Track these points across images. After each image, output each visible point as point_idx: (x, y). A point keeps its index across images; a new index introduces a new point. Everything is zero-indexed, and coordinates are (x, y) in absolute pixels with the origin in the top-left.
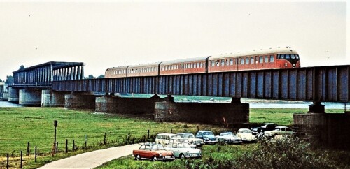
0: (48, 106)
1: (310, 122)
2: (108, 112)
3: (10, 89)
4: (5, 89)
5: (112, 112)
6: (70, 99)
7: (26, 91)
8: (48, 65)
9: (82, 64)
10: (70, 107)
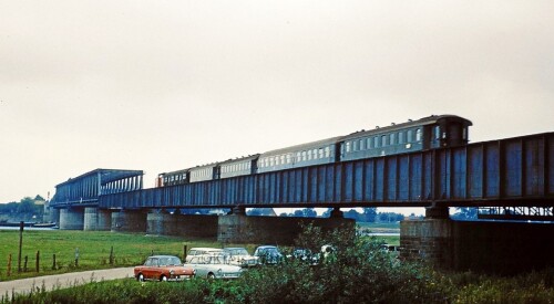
0: (93, 230)
1: (426, 232)
2: (163, 234)
3: (51, 209)
4: (46, 210)
5: (168, 234)
6: (118, 219)
7: (69, 211)
8: (94, 173)
9: (141, 173)
10: (119, 229)
